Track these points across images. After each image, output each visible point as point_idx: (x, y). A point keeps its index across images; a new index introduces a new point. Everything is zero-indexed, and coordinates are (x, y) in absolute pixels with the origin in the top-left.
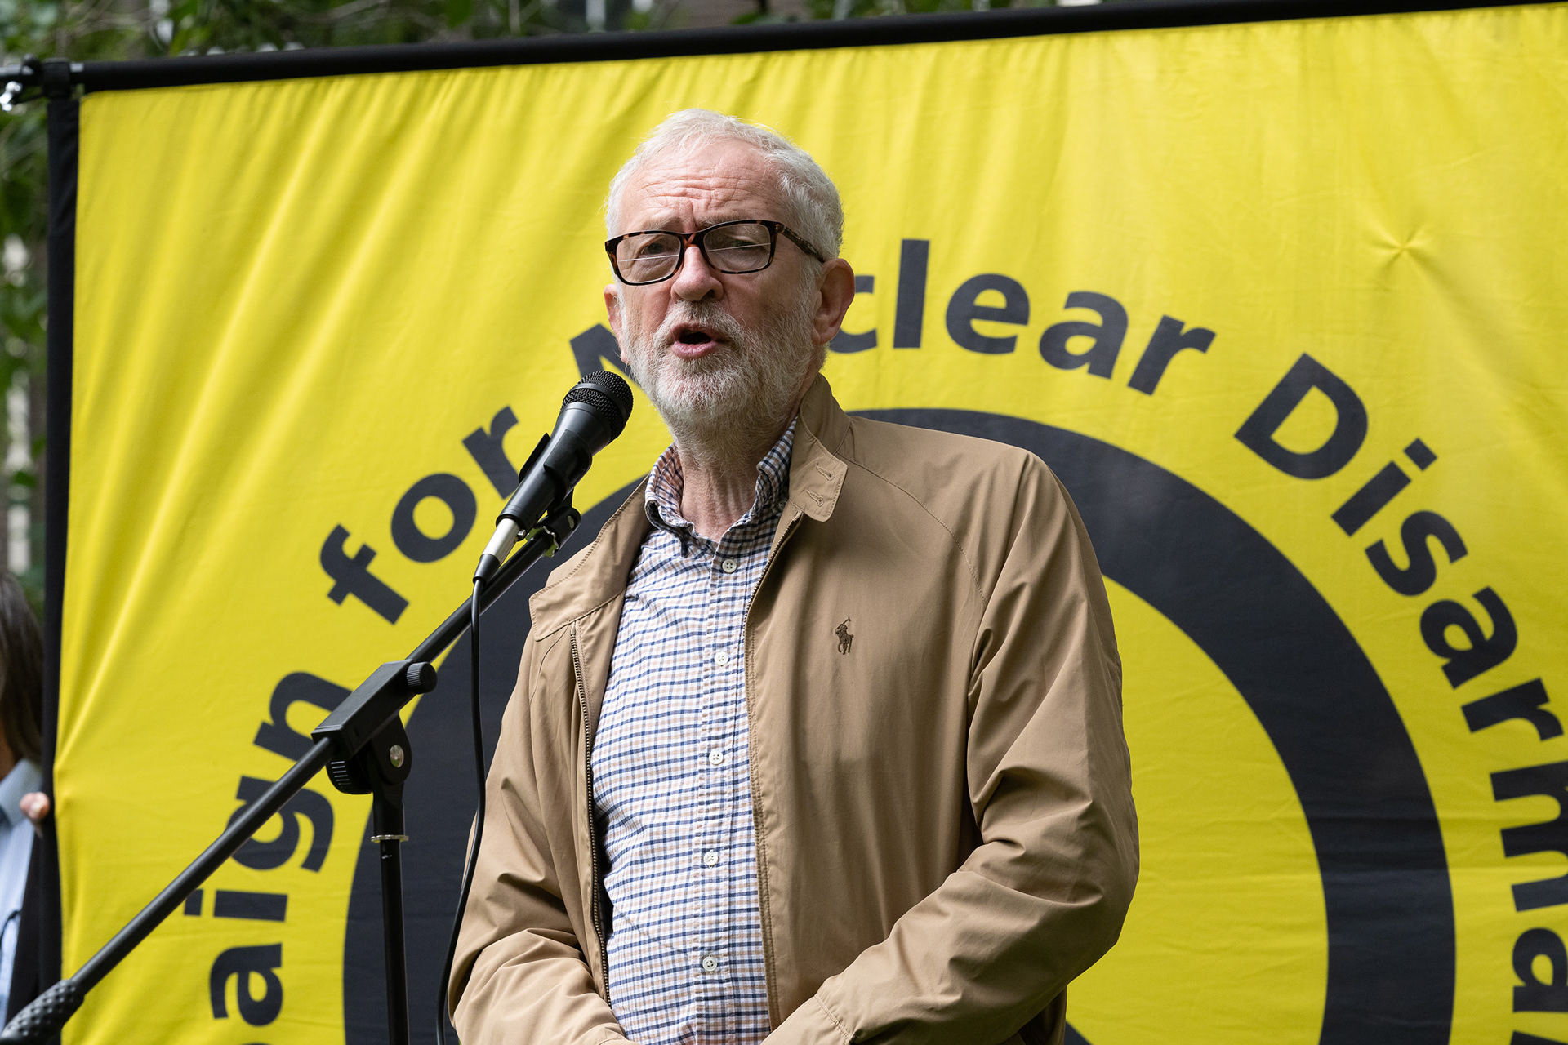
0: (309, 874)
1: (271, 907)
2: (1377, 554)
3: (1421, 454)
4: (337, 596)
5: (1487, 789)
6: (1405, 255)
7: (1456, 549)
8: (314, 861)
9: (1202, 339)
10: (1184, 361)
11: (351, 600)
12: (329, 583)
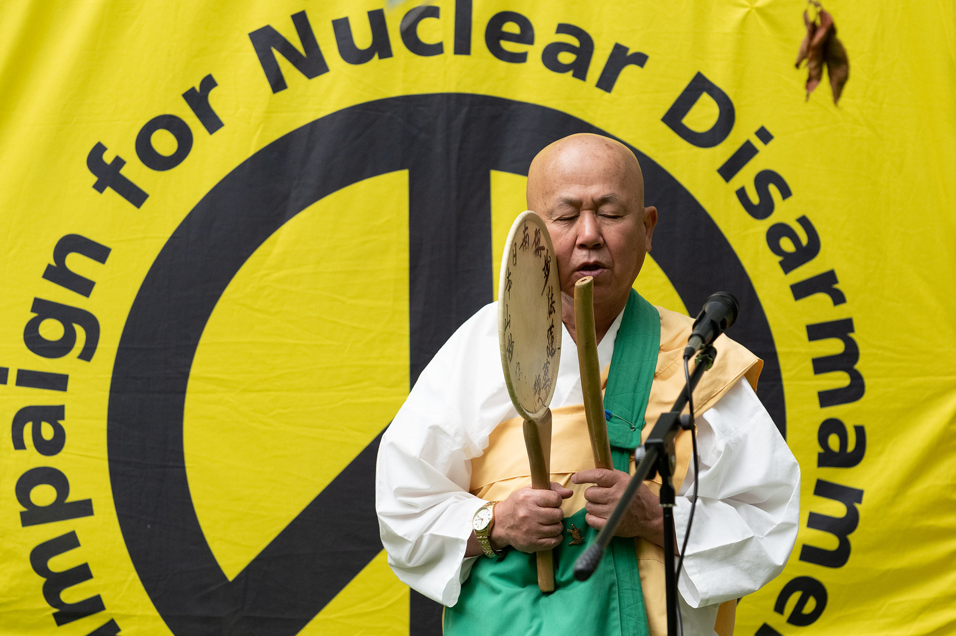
0: (83, 363)
1: (59, 382)
2: (741, 194)
3: (765, 135)
4: (99, 187)
5: (804, 335)
6: (754, 11)
7: (786, 192)
8: (87, 354)
9: (640, 59)
10: (629, 72)
11: (109, 190)
12: (94, 179)
